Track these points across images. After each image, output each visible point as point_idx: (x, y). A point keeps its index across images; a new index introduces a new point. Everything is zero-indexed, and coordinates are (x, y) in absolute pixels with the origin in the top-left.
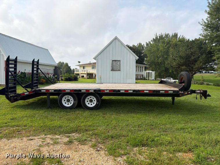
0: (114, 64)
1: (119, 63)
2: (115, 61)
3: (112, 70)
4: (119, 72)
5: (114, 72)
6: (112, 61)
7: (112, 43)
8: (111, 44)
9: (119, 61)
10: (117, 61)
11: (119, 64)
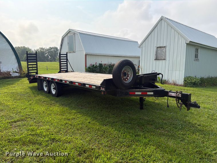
0: (159, 52)
1: (164, 50)
2: (160, 47)
3: (156, 59)
4: (164, 61)
5: (158, 62)
6: (156, 48)
7: (157, 25)
8: (156, 27)
9: (165, 47)
10: (163, 47)
11: (165, 52)
